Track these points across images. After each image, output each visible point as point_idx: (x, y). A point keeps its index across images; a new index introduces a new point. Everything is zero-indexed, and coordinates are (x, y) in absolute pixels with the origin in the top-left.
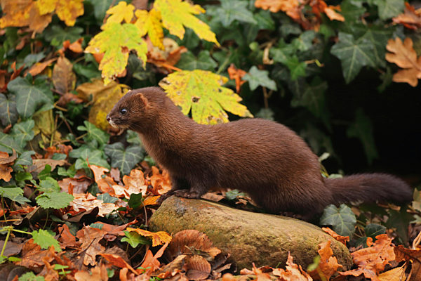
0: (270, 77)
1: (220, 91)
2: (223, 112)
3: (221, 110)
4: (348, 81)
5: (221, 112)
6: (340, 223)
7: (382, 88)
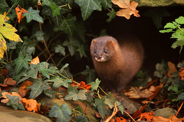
0: (40, 14)
1: (4, 25)
2: (4, 39)
3: (3, 38)
4: (84, 19)
5: (2, 39)
6: (61, 115)
7: (109, 20)
